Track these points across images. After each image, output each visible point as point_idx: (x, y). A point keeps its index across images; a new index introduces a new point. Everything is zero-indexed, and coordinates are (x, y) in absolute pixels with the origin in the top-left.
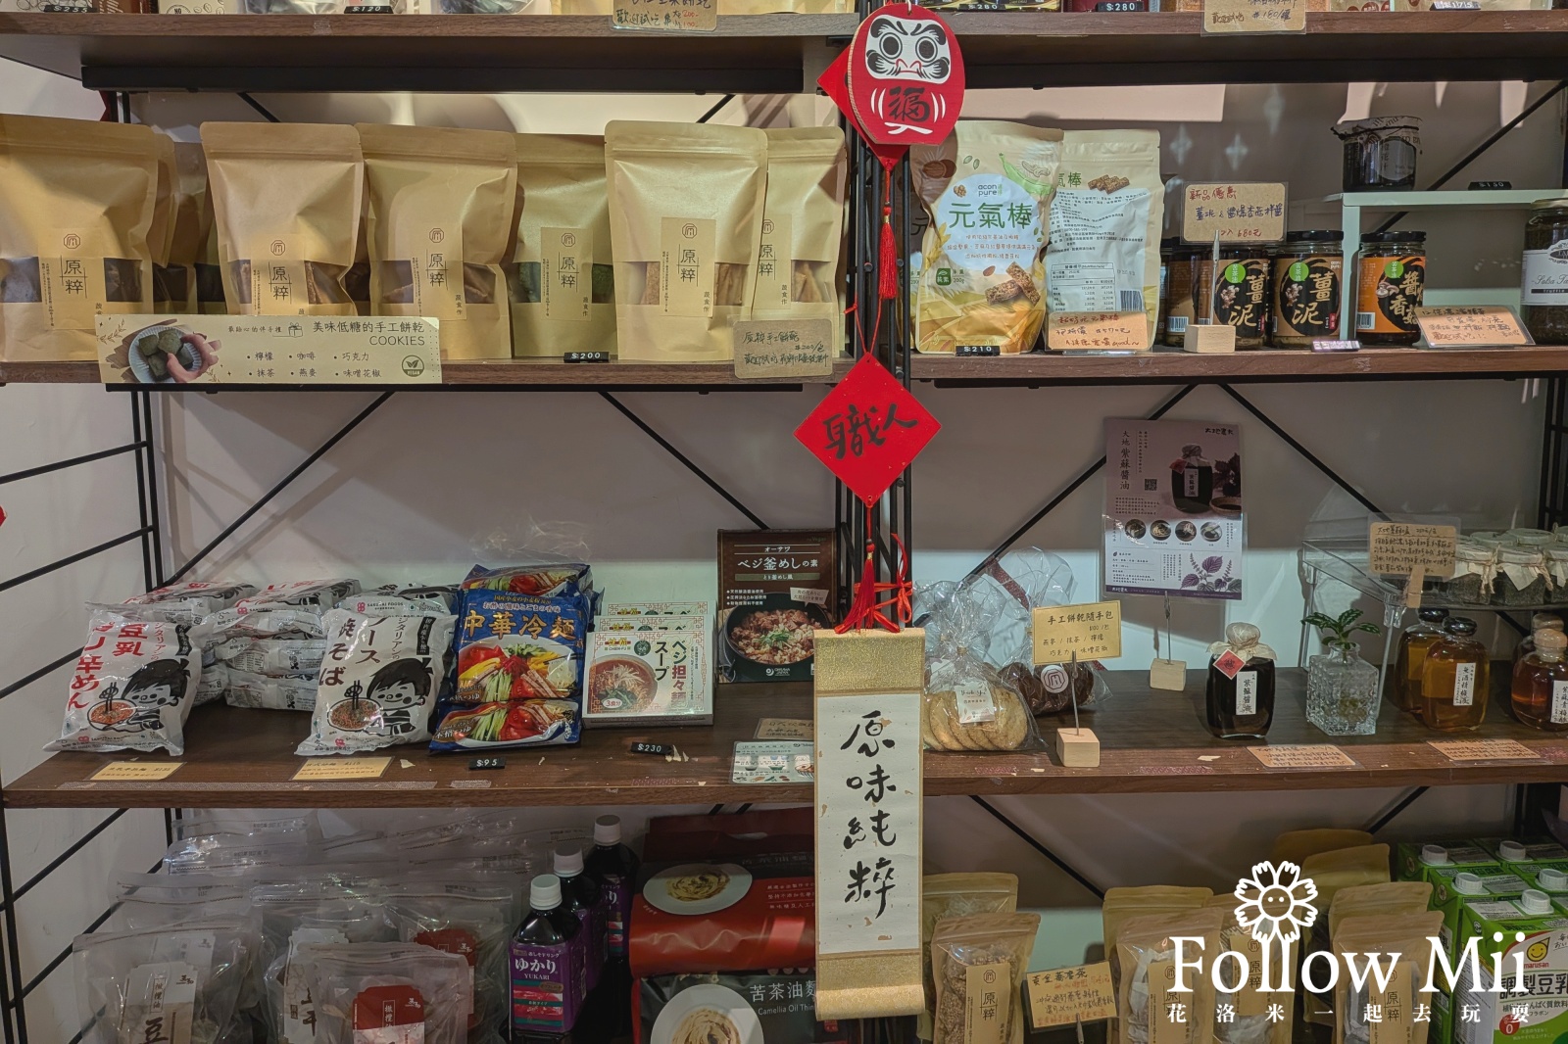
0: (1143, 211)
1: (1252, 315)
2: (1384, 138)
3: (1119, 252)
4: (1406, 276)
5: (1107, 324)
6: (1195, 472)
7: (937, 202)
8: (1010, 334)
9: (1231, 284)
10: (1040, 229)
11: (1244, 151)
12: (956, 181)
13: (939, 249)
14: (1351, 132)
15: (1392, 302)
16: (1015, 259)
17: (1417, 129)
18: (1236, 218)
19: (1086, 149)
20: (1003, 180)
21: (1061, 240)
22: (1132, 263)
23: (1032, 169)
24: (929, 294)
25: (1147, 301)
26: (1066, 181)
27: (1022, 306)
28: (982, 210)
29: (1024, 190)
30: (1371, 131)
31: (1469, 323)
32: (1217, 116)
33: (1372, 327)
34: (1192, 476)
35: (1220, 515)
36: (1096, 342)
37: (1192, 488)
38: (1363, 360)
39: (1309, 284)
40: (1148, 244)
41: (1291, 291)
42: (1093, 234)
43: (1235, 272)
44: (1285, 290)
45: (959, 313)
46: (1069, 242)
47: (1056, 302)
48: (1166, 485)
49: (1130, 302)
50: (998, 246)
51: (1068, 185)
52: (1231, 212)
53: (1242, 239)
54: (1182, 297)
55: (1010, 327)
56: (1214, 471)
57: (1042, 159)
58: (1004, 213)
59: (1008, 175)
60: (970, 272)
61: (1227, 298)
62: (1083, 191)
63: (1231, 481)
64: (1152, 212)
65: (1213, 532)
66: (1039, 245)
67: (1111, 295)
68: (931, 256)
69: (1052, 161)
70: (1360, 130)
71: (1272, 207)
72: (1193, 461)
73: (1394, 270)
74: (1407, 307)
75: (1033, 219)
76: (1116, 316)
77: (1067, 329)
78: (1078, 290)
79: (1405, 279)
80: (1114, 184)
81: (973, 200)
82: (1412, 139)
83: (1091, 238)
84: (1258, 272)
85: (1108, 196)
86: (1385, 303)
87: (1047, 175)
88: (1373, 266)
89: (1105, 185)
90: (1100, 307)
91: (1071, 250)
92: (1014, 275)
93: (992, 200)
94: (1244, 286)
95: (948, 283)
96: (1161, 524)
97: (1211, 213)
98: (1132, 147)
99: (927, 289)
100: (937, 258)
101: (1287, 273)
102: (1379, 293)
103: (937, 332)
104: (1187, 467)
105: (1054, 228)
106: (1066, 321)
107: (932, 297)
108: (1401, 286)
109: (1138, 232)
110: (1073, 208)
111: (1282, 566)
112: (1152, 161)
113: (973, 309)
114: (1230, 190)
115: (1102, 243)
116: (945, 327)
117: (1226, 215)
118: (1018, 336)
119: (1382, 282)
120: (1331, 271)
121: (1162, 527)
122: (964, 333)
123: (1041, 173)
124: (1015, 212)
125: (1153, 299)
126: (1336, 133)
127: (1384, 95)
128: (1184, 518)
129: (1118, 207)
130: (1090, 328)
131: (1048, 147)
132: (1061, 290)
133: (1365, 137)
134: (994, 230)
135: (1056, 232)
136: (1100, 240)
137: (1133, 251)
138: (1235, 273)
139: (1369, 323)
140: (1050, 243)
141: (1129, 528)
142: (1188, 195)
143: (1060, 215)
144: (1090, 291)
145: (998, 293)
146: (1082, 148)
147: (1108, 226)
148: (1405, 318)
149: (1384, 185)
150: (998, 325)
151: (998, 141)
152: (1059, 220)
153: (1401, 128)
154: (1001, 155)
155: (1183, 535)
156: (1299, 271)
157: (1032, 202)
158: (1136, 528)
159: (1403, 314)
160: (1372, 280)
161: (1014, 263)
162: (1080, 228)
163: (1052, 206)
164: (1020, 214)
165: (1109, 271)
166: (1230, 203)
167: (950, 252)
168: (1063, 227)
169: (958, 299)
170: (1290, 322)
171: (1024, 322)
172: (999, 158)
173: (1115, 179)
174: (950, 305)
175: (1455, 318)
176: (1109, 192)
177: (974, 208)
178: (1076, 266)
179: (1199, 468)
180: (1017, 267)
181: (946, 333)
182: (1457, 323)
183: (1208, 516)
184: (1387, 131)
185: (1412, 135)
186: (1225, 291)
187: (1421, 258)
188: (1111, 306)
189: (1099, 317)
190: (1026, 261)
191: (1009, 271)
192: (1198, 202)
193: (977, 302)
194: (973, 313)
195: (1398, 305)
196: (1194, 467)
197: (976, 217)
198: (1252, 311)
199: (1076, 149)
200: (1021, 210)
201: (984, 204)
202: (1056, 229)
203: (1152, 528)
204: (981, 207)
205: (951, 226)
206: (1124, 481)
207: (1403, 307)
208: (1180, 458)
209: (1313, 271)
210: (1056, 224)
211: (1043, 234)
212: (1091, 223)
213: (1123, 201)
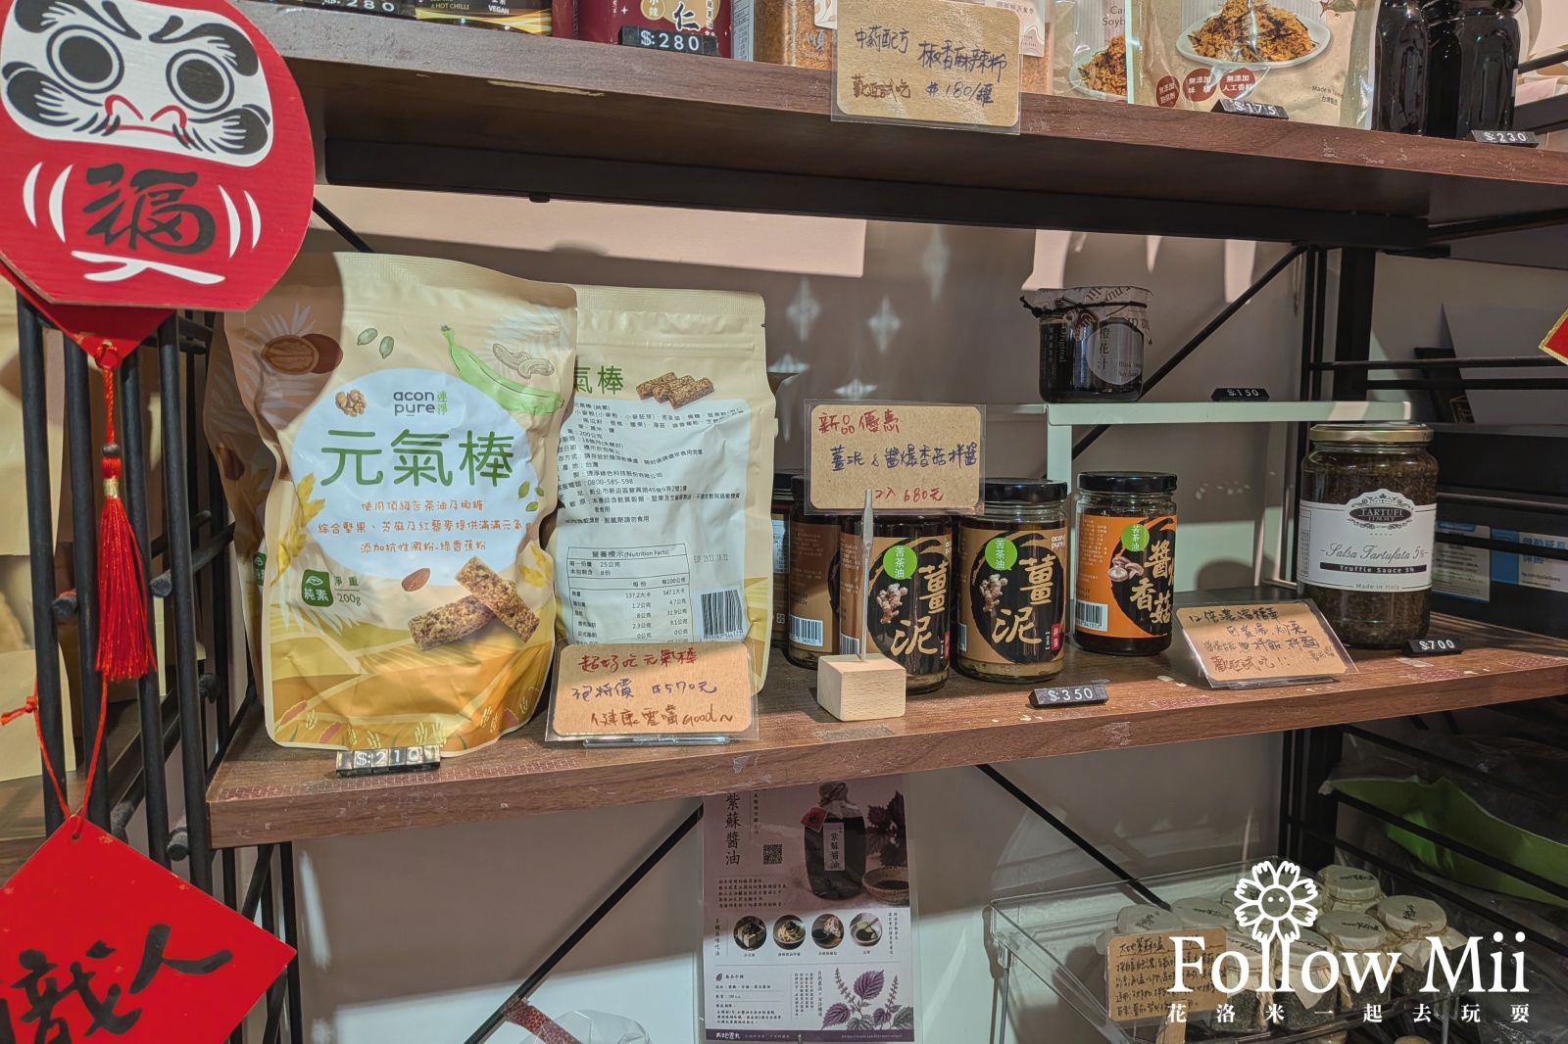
0: (739, 442)
1: (929, 635)
2: (1102, 319)
3: (697, 520)
4: (1154, 548)
5: (675, 671)
6: (839, 830)
7: (293, 427)
8: (469, 709)
9: (894, 581)
10: (534, 485)
11: (896, 324)
12: (340, 381)
13: (302, 531)
14: (1052, 307)
15: (1134, 589)
16: (476, 552)
17: (1145, 306)
18: (901, 467)
19: (631, 322)
20: (448, 383)
21: (583, 501)
22: (722, 539)
23: (513, 362)
24: (292, 621)
25: (752, 605)
26: (593, 381)
27: (497, 648)
28: (400, 446)
29: (496, 406)
30: (1083, 308)
31: (1260, 635)
32: (854, 267)
33: (1102, 628)
34: (834, 836)
35: (880, 899)
36: (650, 716)
37: (835, 856)
38: (1120, 725)
39: (1017, 577)
40: (750, 503)
41: (989, 586)
42: (645, 490)
43: (901, 560)
44: (979, 582)
45: (355, 667)
46: (599, 505)
47: (578, 618)
48: (796, 856)
49: (718, 612)
50: (436, 525)
51: (597, 389)
52: (892, 457)
53: (910, 504)
54: (811, 586)
55: (470, 696)
56: (867, 824)
57: (537, 341)
58: (453, 454)
59: (461, 374)
60: (374, 584)
61: (887, 606)
62: (627, 402)
63: (893, 840)
64: (754, 444)
65: (869, 930)
66: (533, 518)
67: (683, 606)
68: (288, 542)
69: (558, 345)
70: (1067, 305)
71: (960, 448)
72: (835, 808)
73: (1136, 538)
74: (1155, 597)
75: (519, 466)
76: (690, 654)
77: (596, 685)
78: (619, 599)
79: (1152, 553)
80: (685, 389)
81: (381, 421)
82: (1140, 323)
83: (641, 499)
84: (936, 559)
85: (674, 413)
86: (1123, 591)
87: (547, 373)
88: (1103, 529)
89: (666, 391)
90: (663, 631)
91: (601, 521)
92: (474, 586)
93: (424, 423)
94: (917, 585)
95: (329, 602)
96: (789, 922)
97: (857, 458)
98: (716, 322)
99: (285, 613)
100: (300, 548)
101: (981, 554)
102: (1114, 574)
103: (311, 703)
104: (827, 821)
105: (568, 477)
106: (595, 666)
107: (297, 629)
108: (1147, 565)
109: (731, 481)
110: (607, 437)
111: (963, 933)
112: (753, 350)
113: (383, 661)
114: (889, 417)
115: (663, 507)
116: (326, 694)
117: (882, 460)
118: (487, 712)
119: (1118, 557)
120: (1052, 554)
121: (792, 927)
122: (365, 711)
123: (533, 370)
124: (475, 451)
125: (760, 601)
126: (1027, 305)
127: (1082, 250)
128: (825, 908)
129: (692, 435)
130: (641, 680)
131: (548, 318)
132: (587, 597)
133: (1074, 316)
134: (427, 490)
135: (571, 485)
136: (659, 502)
137: (724, 515)
138: (900, 562)
139: (1097, 619)
140: (560, 505)
141: (740, 932)
142: (816, 424)
143: (580, 452)
144: (641, 600)
145: (438, 626)
146: (623, 320)
147: (674, 473)
148: (1152, 615)
149: (1099, 392)
150: (441, 692)
151: (440, 299)
152: (576, 461)
153: (1126, 304)
154: (445, 329)
155: (824, 939)
156: (1001, 553)
157: (514, 428)
158: (752, 932)
159: (1149, 607)
160: (1101, 552)
161: (475, 559)
162: (619, 478)
163: (564, 433)
164: (486, 455)
165: (678, 561)
166: (888, 440)
167: (325, 540)
168: (584, 476)
169: (353, 635)
170: (990, 640)
171: (504, 677)
172: (441, 335)
173: (687, 381)
174: (336, 648)
175: (1238, 627)
176: (677, 405)
177: (384, 440)
178: (612, 554)
179: (845, 820)
180: (479, 567)
181: (327, 706)
182: (1243, 638)
183: (859, 905)
184: (1108, 310)
185: (1140, 317)
186: (883, 592)
187: (1173, 517)
188: (683, 626)
189: (658, 656)
190: (500, 555)
191: (463, 578)
192: (834, 437)
193: (393, 645)
194: (384, 669)
195: (1141, 595)
196: (836, 820)
197: (387, 461)
198: (929, 628)
199: (612, 322)
200: (490, 446)
201: (406, 433)
202: (572, 479)
203: (776, 930)
204: (399, 439)
205: (324, 483)
206: (731, 850)
207: (1150, 597)
208: (817, 806)
209: (1024, 553)
210: (571, 470)
211: (540, 492)
212: (640, 467)
213: (703, 423)
